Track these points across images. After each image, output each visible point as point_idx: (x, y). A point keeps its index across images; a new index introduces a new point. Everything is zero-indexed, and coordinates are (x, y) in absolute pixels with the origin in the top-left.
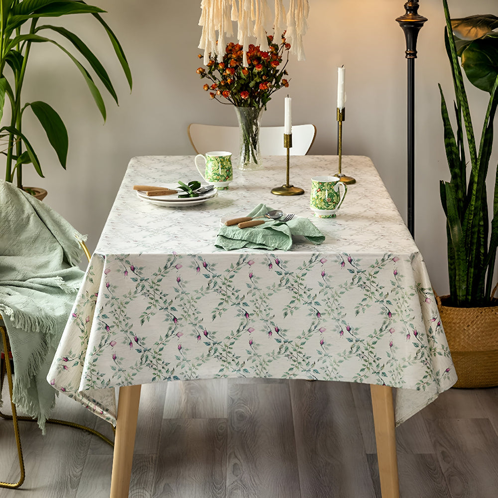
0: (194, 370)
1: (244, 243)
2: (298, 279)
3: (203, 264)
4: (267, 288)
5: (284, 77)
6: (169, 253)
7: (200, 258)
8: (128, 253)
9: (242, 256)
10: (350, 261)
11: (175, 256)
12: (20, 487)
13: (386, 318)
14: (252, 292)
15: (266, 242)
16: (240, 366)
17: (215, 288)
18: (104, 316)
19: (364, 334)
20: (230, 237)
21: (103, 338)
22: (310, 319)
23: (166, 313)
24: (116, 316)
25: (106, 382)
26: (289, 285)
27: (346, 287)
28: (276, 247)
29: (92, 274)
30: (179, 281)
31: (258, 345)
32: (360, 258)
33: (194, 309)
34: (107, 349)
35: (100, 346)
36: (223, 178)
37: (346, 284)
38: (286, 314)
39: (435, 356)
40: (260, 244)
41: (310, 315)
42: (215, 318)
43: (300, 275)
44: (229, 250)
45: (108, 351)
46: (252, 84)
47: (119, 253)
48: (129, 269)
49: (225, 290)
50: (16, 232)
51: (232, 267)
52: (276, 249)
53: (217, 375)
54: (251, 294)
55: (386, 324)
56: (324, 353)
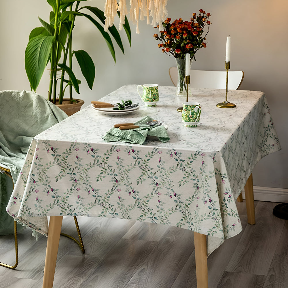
0: (87, 211)
1: (120, 138)
2: (145, 162)
3: (91, 149)
4: (128, 166)
5: (204, 41)
6: (72, 141)
7: (89, 145)
8: (50, 140)
9: (113, 146)
10: (176, 154)
11: (75, 143)
12: (15, 269)
13: (196, 190)
14: (120, 168)
15: (131, 139)
16: (113, 211)
17: (98, 164)
18: (33, 175)
19: (183, 199)
20: (113, 134)
21: (31, 188)
22: (152, 187)
23: (71, 176)
24: (40, 175)
25: (31, 212)
26: (140, 165)
27: (173, 169)
28: (136, 142)
29: (32, 150)
30: (77, 158)
31: (123, 199)
32: (182, 152)
33: (86, 175)
34: (33, 194)
35: (30, 192)
36: (151, 100)
37: (173, 167)
38: (138, 183)
39: (226, 215)
40: (128, 140)
41: (152, 184)
42: (98, 181)
43: (146, 160)
44: (108, 142)
45: (34, 195)
46: (182, 45)
47: (45, 139)
48: (50, 149)
49: (104, 165)
50: (41, 124)
51: (108, 152)
52: (136, 143)
53: (100, 215)
54: (119, 169)
55: (196, 194)
56: (160, 208)
